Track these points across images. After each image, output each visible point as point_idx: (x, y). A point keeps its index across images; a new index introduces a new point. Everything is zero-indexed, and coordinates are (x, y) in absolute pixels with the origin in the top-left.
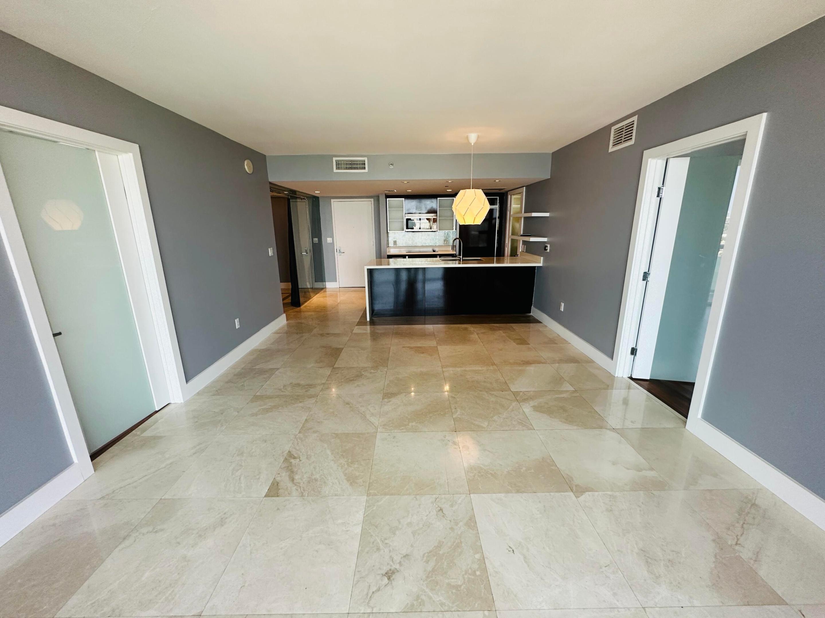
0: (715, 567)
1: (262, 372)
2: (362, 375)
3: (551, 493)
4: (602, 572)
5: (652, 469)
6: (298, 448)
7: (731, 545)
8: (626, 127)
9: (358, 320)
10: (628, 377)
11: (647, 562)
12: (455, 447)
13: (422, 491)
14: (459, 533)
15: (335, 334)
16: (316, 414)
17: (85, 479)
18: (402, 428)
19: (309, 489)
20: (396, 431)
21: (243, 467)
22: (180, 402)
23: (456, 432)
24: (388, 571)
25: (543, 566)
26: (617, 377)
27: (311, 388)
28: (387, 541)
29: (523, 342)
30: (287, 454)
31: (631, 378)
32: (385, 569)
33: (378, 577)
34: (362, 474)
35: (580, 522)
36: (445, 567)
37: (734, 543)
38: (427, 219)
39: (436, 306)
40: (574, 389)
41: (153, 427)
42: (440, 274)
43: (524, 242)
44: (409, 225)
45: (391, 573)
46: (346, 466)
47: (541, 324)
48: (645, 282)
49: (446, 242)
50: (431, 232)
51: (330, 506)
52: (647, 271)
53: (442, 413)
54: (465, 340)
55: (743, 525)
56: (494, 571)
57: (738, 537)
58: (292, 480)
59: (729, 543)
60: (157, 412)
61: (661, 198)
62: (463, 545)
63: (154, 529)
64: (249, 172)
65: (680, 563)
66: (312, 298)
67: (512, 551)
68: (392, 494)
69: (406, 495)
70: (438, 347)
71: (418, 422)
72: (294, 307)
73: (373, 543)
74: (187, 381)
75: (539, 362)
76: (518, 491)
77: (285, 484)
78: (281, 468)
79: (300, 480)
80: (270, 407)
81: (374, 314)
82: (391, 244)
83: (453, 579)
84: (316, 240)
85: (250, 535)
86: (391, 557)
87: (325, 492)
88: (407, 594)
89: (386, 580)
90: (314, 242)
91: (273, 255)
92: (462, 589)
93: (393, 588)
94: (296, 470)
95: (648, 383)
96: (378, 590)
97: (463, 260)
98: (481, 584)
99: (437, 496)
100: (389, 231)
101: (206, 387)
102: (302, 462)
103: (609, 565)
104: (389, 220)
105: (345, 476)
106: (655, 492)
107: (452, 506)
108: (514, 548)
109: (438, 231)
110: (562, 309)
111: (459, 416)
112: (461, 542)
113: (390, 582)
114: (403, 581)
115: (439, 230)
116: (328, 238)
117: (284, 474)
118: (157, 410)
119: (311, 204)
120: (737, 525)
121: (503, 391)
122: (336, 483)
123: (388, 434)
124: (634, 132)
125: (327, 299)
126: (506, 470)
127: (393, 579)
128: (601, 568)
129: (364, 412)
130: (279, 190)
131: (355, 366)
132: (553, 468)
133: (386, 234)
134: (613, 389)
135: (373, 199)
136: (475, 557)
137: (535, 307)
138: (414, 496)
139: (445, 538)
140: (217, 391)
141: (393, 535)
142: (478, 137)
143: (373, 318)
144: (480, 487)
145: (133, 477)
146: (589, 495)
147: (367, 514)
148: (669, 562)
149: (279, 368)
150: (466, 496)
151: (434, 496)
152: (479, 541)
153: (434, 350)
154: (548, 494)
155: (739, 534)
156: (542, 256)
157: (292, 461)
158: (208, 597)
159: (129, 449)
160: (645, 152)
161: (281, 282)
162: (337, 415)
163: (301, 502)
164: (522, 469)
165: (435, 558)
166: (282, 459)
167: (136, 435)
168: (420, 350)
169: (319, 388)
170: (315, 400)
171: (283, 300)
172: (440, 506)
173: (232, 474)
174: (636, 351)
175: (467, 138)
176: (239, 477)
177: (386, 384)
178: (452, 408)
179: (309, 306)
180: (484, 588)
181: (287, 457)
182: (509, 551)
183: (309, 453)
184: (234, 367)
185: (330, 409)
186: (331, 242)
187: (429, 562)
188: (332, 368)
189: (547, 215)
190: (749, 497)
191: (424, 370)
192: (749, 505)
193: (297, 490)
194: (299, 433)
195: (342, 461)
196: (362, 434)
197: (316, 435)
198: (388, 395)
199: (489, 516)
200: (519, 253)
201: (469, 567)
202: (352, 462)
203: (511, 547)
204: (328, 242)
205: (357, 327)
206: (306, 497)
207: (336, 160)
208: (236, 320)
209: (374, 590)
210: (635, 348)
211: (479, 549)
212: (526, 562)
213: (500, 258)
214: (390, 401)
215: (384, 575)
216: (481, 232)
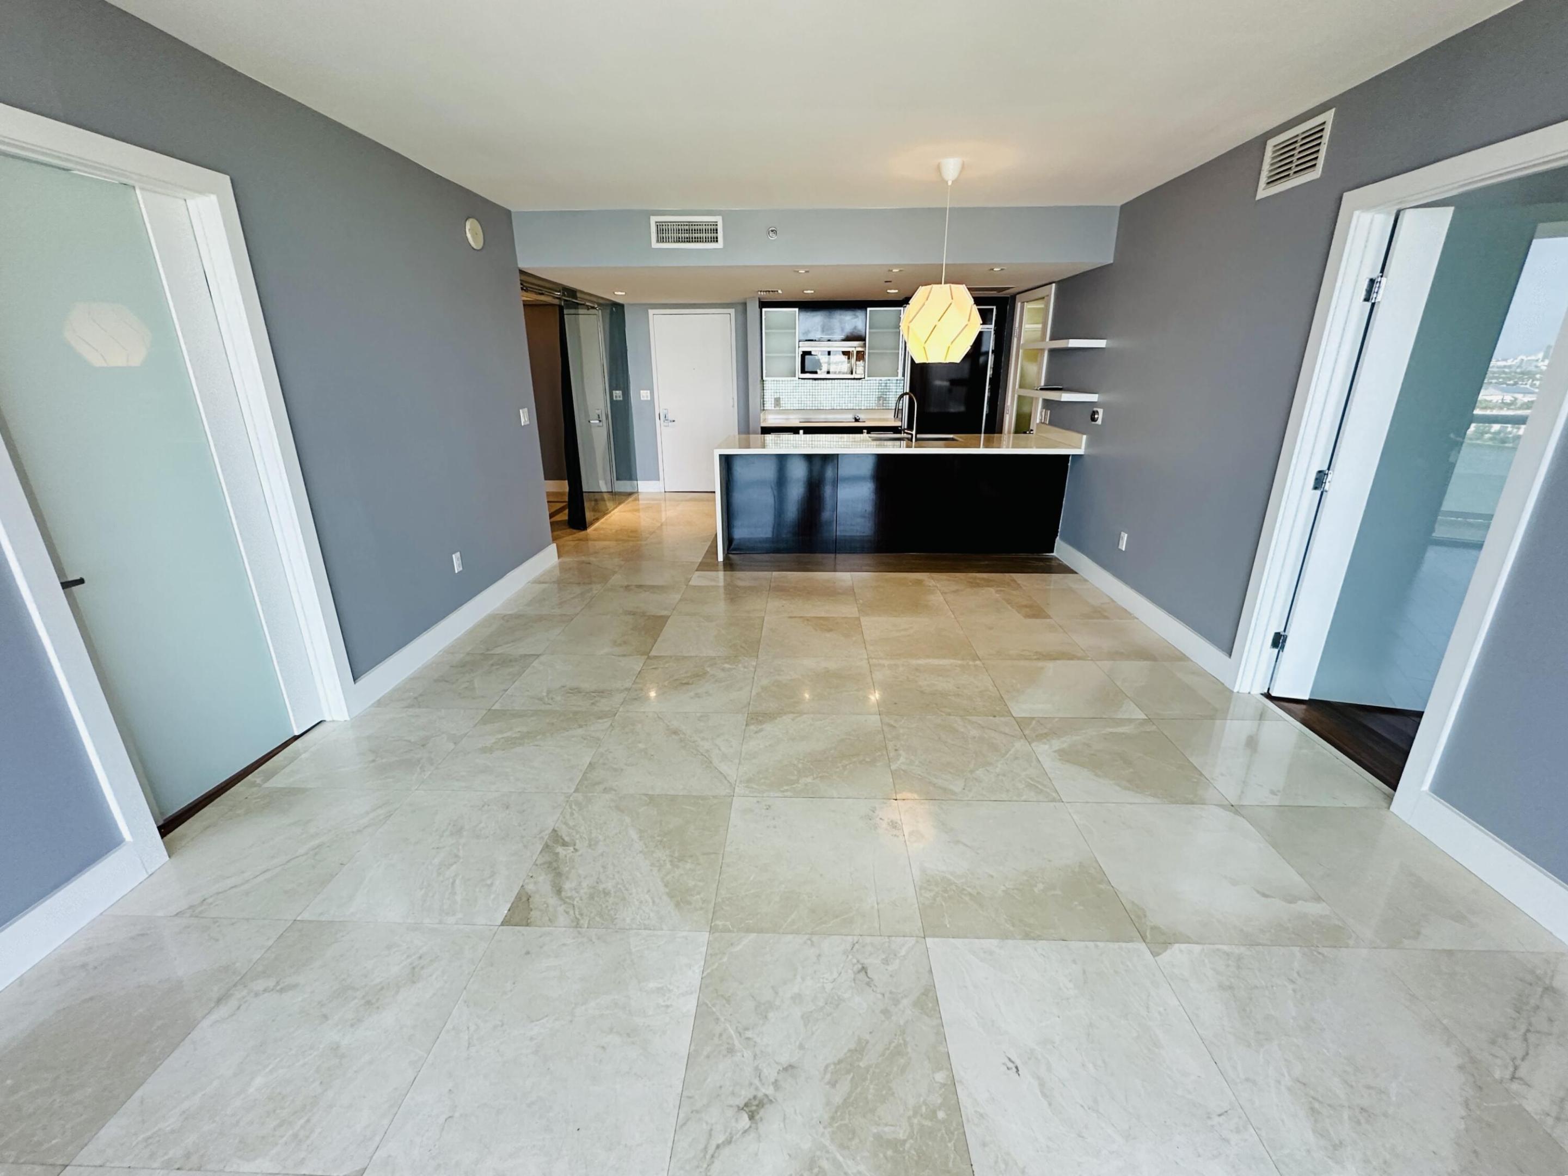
0: (1467, 1130)
1: (506, 661)
2: (706, 673)
3: (1098, 943)
4: (1213, 1126)
5: (1318, 899)
6: (571, 823)
7: (1501, 1082)
8: (1303, 139)
9: (700, 561)
10: (1262, 694)
11: (1312, 1109)
12: (895, 832)
13: (824, 925)
14: (902, 1023)
15: (653, 587)
16: (610, 752)
17: (150, 873)
18: (786, 788)
19: (591, 912)
20: (772, 794)
21: (461, 860)
22: (342, 720)
23: (896, 800)
24: (750, 1099)
25: (1082, 1106)
26: (1238, 692)
27: (602, 697)
28: (749, 1034)
29: (1036, 612)
30: (549, 834)
31: (1268, 696)
32: (745, 1094)
33: (730, 1113)
34: (701, 884)
35: (1161, 1009)
36: (870, 1097)
37: (1508, 1074)
38: (845, 353)
39: (858, 534)
40: (1146, 715)
41: (287, 770)
42: (867, 468)
43: (1048, 404)
44: (806, 365)
45: (757, 1106)
46: (669, 866)
47: (1076, 575)
48: (1318, 492)
49: (881, 402)
50: (853, 381)
51: (634, 950)
52: (1325, 468)
53: (868, 760)
54: (916, 606)
55: (1525, 1034)
56: (976, 1112)
57: (1518, 1062)
58: (559, 891)
59: (1497, 1075)
60: (296, 738)
61: (1373, 305)
62: (909, 1050)
63: (278, 983)
64: (475, 247)
65: (1385, 1115)
66: (610, 512)
67: (1015, 1070)
68: (761, 931)
69: (792, 933)
70: (862, 619)
71: (817, 777)
72: (575, 531)
73: (721, 1035)
74: (355, 679)
75: (1071, 657)
76: (1027, 936)
77: (544, 900)
78: (537, 865)
79: (574, 892)
80: (518, 735)
81: (732, 547)
82: (769, 405)
83: (886, 1125)
84: (618, 394)
85: (468, 1006)
86: (756, 1068)
87: (624, 920)
88: (790, 1155)
89: (745, 1121)
90: (614, 399)
91: (528, 423)
92: (906, 1149)
93: (759, 1139)
94: (567, 869)
95: (1303, 707)
96: (729, 1142)
97: (917, 440)
98: (948, 1139)
99: (856, 938)
100: (766, 377)
101: (395, 690)
102: (578, 853)
103: (1226, 1112)
104: (766, 353)
105: (666, 886)
106: (1325, 951)
107: (886, 962)
108: (1018, 1063)
109: (866, 378)
110: (1123, 545)
111: (903, 767)
112: (906, 1043)
113: (753, 1126)
114: (782, 1125)
115: (868, 376)
116: (642, 392)
117: (541, 879)
118: (297, 733)
119: (607, 320)
120: (1512, 1034)
121: (995, 716)
122: (646, 902)
123: (755, 800)
124: (1323, 149)
125: (642, 514)
126: (1003, 888)
127: (761, 1119)
128: (1209, 1118)
129: (707, 751)
130: (540, 288)
131: (693, 654)
132: (1102, 886)
133: (759, 386)
134: (1226, 719)
135: (733, 310)
136: (934, 1078)
137: (1062, 539)
138: (807, 936)
139: (871, 1033)
140: (416, 698)
141: (761, 1022)
142: (963, 167)
143: (730, 555)
144: (947, 922)
145: (243, 872)
146: (1181, 951)
147: (709, 971)
148: (1361, 1113)
149: (540, 655)
150: (917, 942)
151: (850, 938)
152: (944, 1043)
153: (854, 626)
154: (1091, 944)
155: (1519, 1054)
156: (1084, 434)
157: (560, 849)
158: (378, 1139)
159: (239, 812)
160: (1346, 195)
161: (546, 479)
162: (652, 755)
163: (574, 938)
164: (1036, 886)
165: (850, 1077)
166: (540, 847)
167: (253, 784)
168: (825, 625)
169: (618, 698)
170: (609, 723)
171: (551, 516)
172: (862, 961)
173: (439, 874)
174: (1284, 641)
175: (938, 168)
176: (451, 880)
177: (754, 693)
178: (890, 748)
179: (603, 529)
180: (955, 1150)
181: (550, 843)
182: (1008, 1069)
183: (593, 835)
184: (450, 651)
185: (640, 742)
186: (649, 399)
187: (838, 1086)
188: (646, 657)
189: (1101, 343)
190: (1538, 972)
191: (832, 665)
192: (1540, 990)
193: (567, 913)
194: (574, 792)
195: (661, 854)
196: (704, 798)
197: (607, 796)
198: (758, 718)
199: (966, 987)
200: (1035, 426)
201: (922, 1099)
202: (681, 859)
203: (1013, 1059)
204: (642, 399)
205: (698, 573)
206: (584, 930)
207: (656, 222)
208: (454, 556)
209: (720, 1142)
210: (1283, 634)
211: (942, 1061)
212: (1044, 1095)
213: (993, 437)
214: (761, 730)
215: (743, 1109)
216: (953, 382)
